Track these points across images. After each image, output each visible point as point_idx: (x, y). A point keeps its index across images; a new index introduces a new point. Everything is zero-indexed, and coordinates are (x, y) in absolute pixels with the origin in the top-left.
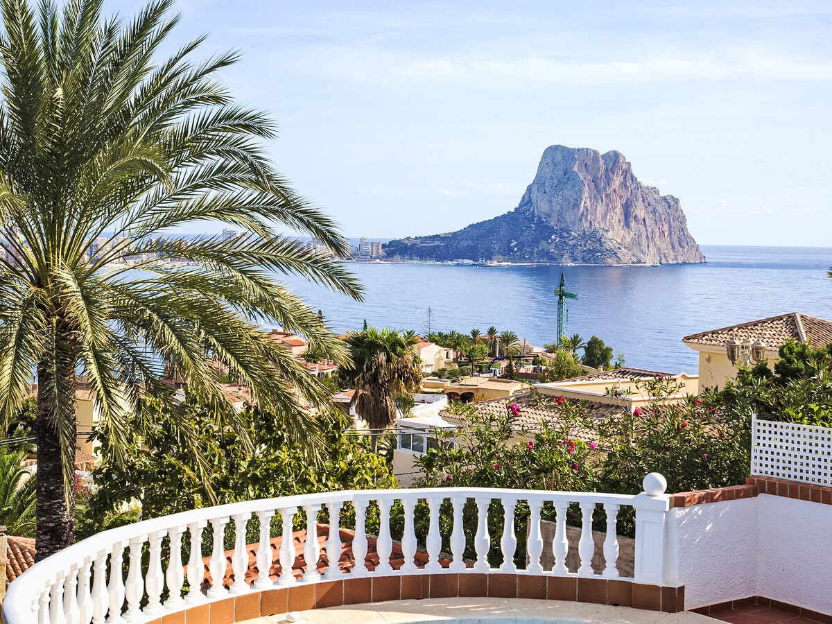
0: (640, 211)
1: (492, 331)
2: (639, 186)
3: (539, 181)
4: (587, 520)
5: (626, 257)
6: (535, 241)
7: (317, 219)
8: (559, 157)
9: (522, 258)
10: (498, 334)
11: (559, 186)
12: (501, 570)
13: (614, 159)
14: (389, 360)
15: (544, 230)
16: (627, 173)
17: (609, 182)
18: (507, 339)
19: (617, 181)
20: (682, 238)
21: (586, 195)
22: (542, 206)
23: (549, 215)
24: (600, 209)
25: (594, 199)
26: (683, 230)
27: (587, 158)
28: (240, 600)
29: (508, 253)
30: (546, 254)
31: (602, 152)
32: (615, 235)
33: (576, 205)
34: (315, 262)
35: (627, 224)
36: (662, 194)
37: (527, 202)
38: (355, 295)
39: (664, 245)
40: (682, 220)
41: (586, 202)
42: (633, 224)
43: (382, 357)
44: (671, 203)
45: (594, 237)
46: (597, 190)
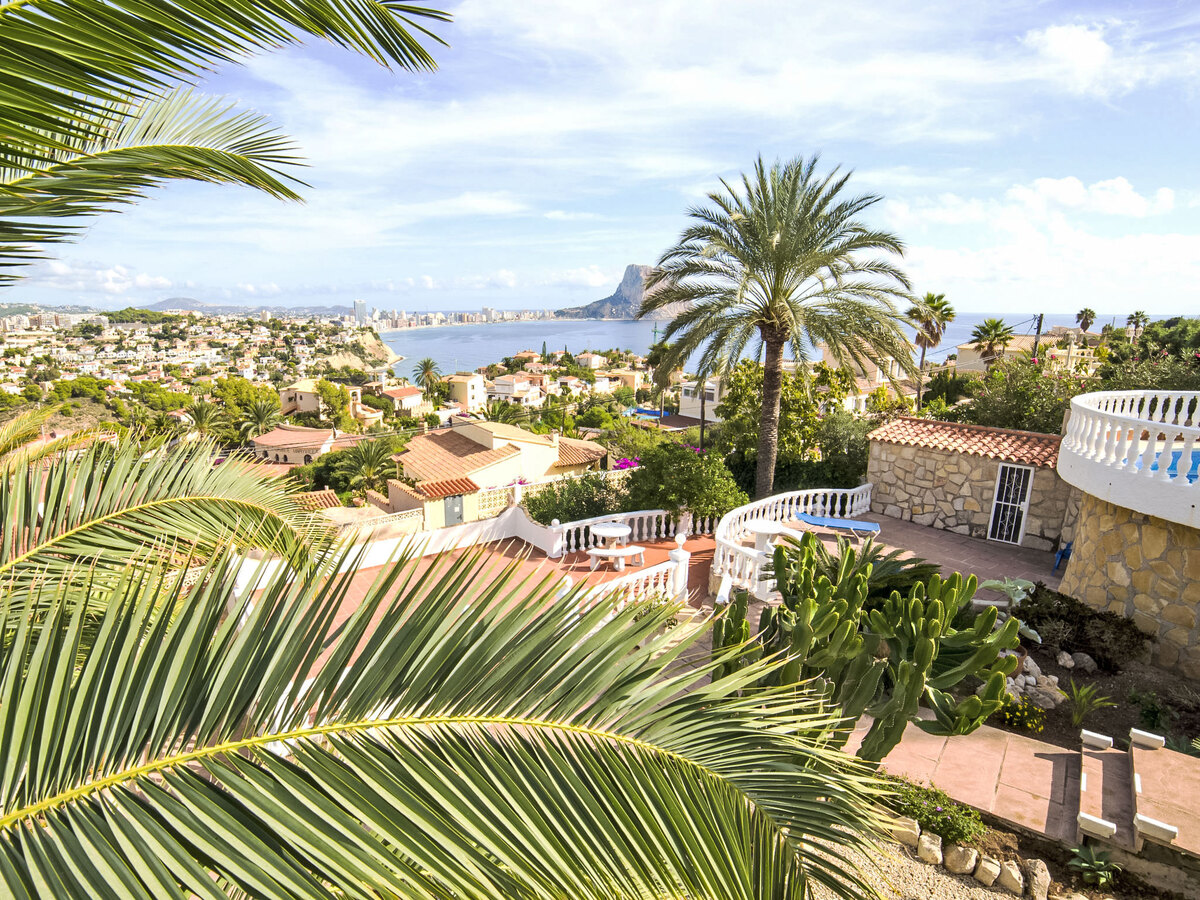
11: (633, 284)
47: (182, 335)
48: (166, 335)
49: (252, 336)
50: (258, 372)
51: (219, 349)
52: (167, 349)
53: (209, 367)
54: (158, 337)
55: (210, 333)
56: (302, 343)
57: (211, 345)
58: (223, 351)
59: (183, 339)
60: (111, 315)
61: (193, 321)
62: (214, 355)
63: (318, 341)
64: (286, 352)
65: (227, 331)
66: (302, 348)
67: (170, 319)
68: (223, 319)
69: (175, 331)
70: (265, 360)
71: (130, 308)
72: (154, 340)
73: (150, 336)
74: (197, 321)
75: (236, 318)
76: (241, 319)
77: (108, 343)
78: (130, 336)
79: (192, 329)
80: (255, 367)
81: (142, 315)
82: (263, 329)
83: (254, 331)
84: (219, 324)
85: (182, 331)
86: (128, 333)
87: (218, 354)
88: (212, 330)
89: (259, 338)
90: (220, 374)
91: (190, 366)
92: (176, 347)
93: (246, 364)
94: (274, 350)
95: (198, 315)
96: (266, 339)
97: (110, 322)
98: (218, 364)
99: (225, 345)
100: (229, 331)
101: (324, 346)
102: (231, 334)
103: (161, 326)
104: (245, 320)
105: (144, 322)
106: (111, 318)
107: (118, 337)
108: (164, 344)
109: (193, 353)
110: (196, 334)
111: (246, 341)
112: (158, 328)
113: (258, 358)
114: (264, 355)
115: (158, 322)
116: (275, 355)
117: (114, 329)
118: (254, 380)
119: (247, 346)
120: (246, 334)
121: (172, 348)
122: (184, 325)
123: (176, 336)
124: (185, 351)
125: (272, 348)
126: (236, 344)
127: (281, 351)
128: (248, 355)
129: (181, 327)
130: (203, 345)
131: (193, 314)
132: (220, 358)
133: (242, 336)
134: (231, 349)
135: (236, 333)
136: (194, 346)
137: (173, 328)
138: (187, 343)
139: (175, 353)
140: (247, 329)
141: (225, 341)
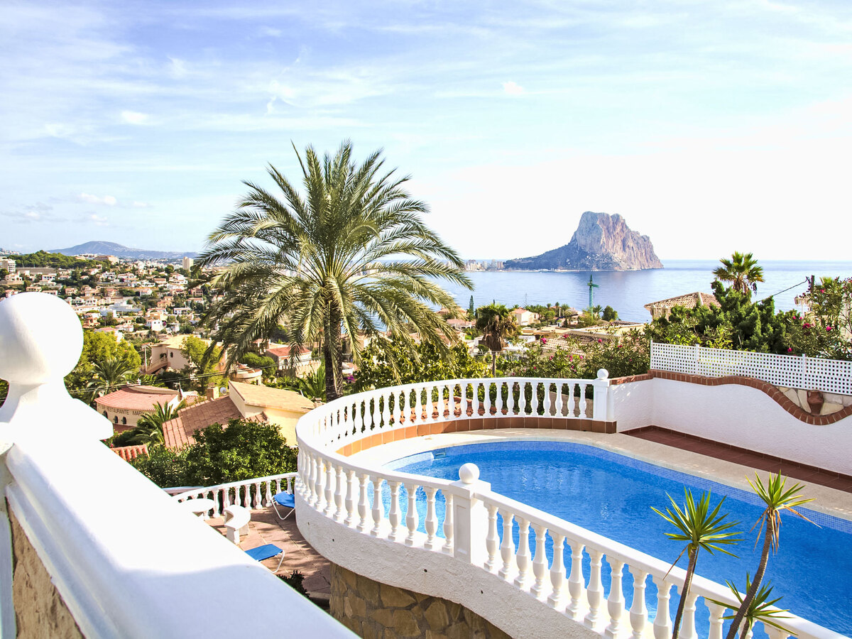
0: (631, 243)
1: (557, 304)
2: (629, 231)
3: (580, 229)
4: (572, 391)
5: (624, 266)
6: (579, 260)
7: (450, 251)
8: (590, 217)
9: (572, 268)
10: (560, 306)
11: (589, 232)
12: (531, 416)
13: (617, 218)
14: (500, 319)
15: (583, 254)
16: (623, 224)
17: (614, 229)
18: (565, 308)
19: (619, 228)
20: (651, 256)
21: (603, 236)
22: (582, 242)
23: (585, 246)
24: (611, 243)
25: (607, 238)
26: (652, 252)
27: (604, 218)
28: (408, 429)
29: (565, 265)
30: (584, 266)
31: (611, 215)
32: (618, 255)
33: (599, 241)
34: (451, 272)
35: (624, 250)
36: (641, 235)
37: (574, 240)
38: (470, 288)
39: (643, 260)
40: (651, 247)
41: (603, 239)
42: (627, 250)
43: (497, 317)
44: (646, 239)
45: (608, 257)
46: (609, 233)
47: (92, 282)
48: (73, 282)
49: (168, 285)
50: (167, 323)
51: (131, 298)
52: (74, 296)
53: (115, 316)
54: (67, 283)
55: (122, 280)
57: (122, 293)
58: (135, 300)
59: (93, 286)
60: (20, 258)
61: (107, 266)
62: (125, 304)
64: (203, 302)
65: (141, 278)
67: (82, 264)
68: (141, 266)
69: (85, 277)
70: (179, 310)
71: (42, 251)
72: (61, 286)
73: (58, 282)
74: (112, 267)
75: (155, 264)
76: (160, 266)
77: (11, 288)
78: (36, 281)
79: (103, 276)
80: (165, 318)
81: (53, 259)
82: (181, 277)
83: (171, 279)
84: (134, 271)
85: (92, 278)
86: (34, 278)
87: (129, 303)
88: (125, 277)
89: (175, 287)
90: (126, 325)
91: (95, 316)
92: (84, 295)
93: (156, 314)
94: (190, 300)
95: (114, 260)
96: (182, 288)
97: (18, 265)
98: (127, 314)
99: (138, 294)
100: (144, 278)
102: (145, 282)
103: (70, 271)
104: (165, 267)
105: (53, 266)
106: (19, 261)
107: (22, 282)
108: (71, 290)
109: (103, 302)
110: (107, 281)
111: (161, 289)
112: (66, 274)
113: (172, 308)
114: (178, 306)
115: (70, 267)
116: (191, 307)
117: (19, 273)
118: (163, 332)
119: (160, 295)
120: (162, 282)
121: (80, 295)
122: (97, 270)
123: (85, 282)
124: (93, 299)
125: (188, 297)
126: (150, 292)
127: (197, 301)
128: (160, 305)
129: (92, 273)
130: (113, 293)
131: (110, 259)
132: (130, 307)
133: (157, 284)
134: (143, 298)
135: (151, 281)
136: (103, 294)
137: (83, 274)
138: (96, 291)
139: (83, 301)
140: (164, 277)
141: (138, 289)
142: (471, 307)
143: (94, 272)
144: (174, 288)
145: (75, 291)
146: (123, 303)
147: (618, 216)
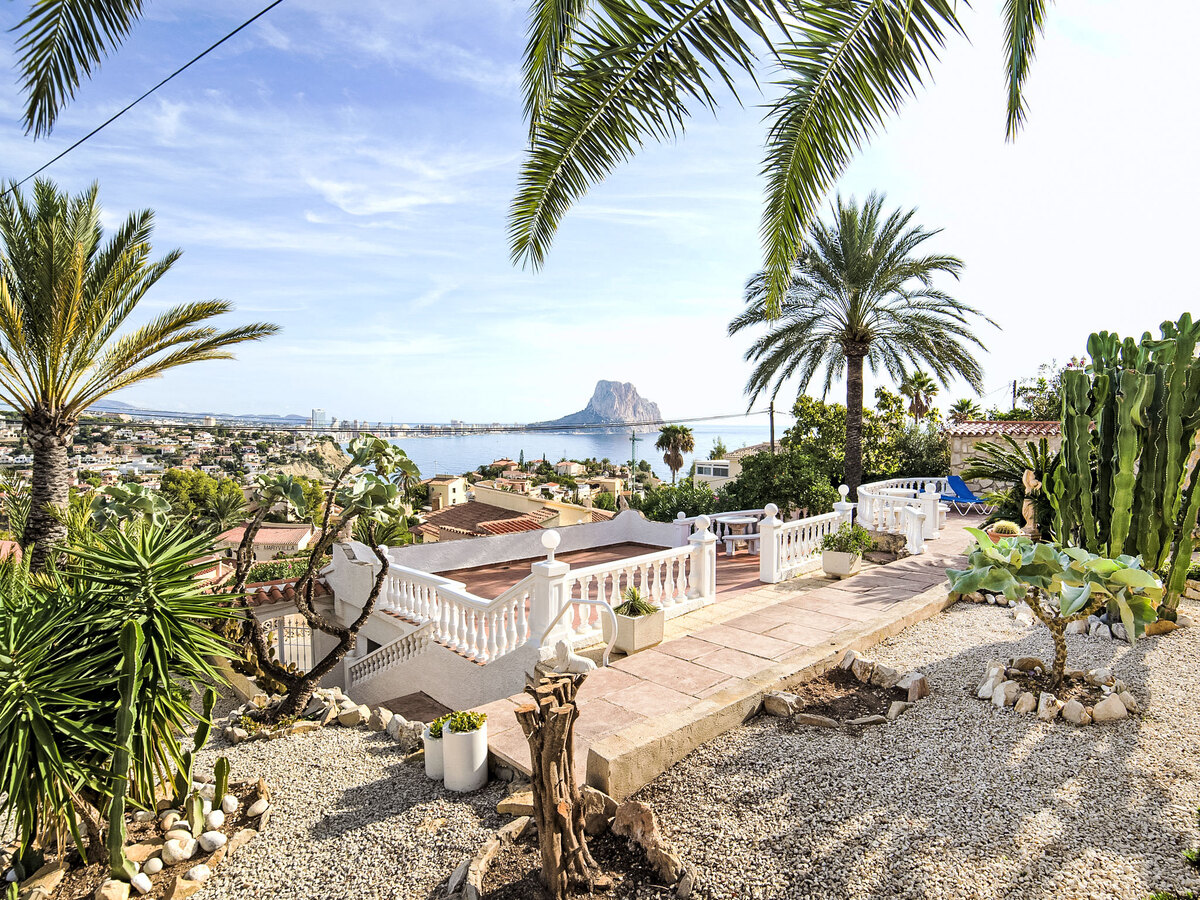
0: (641, 410)
2: (639, 398)
3: (595, 396)
8: (604, 385)
11: (604, 398)
13: (628, 386)
15: (598, 417)
16: (634, 392)
17: (626, 396)
19: (630, 396)
20: (658, 420)
21: (616, 402)
22: (597, 407)
23: (600, 411)
24: (623, 408)
25: (620, 404)
26: (659, 417)
27: (617, 386)
29: (582, 428)
30: (599, 429)
31: (623, 383)
32: (630, 419)
33: (612, 407)
35: (635, 415)
36: (650, 401)
37: (590, 405)
40: (659, 413)
41: (616, 405)
42: (637, 415)
44: (654, 405)
45: (620, 421)
46: (621, 401)
47: (105, 439)
49: (193, 443)
51: (152, 456)
53: (137, 473)
55: (140, 438)
56: (252, 452)
57: (142, 451)
58: (156, 458)
59: (107, 444)
61: (120, 423)
62: (145, 462)
63: (271, 449)
64: (232, 460)
65: (163, 436)
66: (251, 456)
67: (90, 421)
68: (157, 424)
69: (96, 434)
70: (207, 469)
74: (125, 424)
75: (174, 423)
76: (179, 424)
79: (119, 433)
82: (207, 435)
83: (196, 437)
85: (105, 434)
87: (149, 461)
88: (143, 435)
91: (113, 473)
92: (96, 453)
94: (218, 459)
96: (209, 446)
98: (149, 472)
99: (159, 452)
100: (166, 435)
101: (278, 455)
102: (167, 440)
104: (184, 425)
108: (80, 448)
109: (118, 460)
110: (123, 438)
111: (186, 447)
113: (199, 467)
114: (205, 464)
116: (220, 464)
119: (184, 453)
120: (186, 440)
121: (90, 453)
122: (109, 428)
123: (96, 440)
124: (107, 457)
125: (216, 456)
126: (173, 450)
127: (227, 459)
128: (186, 462)
129: (105, 430)
130: (130, 451)
131: (121, 416)
132: (151, 466)
133: (181, 442)
134: (165, 456)
135: (173, 439)
136: (119, 451)
137: (94, 431)
138: (110, 448)
139: (94, 459)
140: (189, 435)
141: (159, 447)
142: (521, 460)
143: (106, 429)
144: (200, 446)
145: (85, 449)
146: (143, 461)
147: (629, 384)
